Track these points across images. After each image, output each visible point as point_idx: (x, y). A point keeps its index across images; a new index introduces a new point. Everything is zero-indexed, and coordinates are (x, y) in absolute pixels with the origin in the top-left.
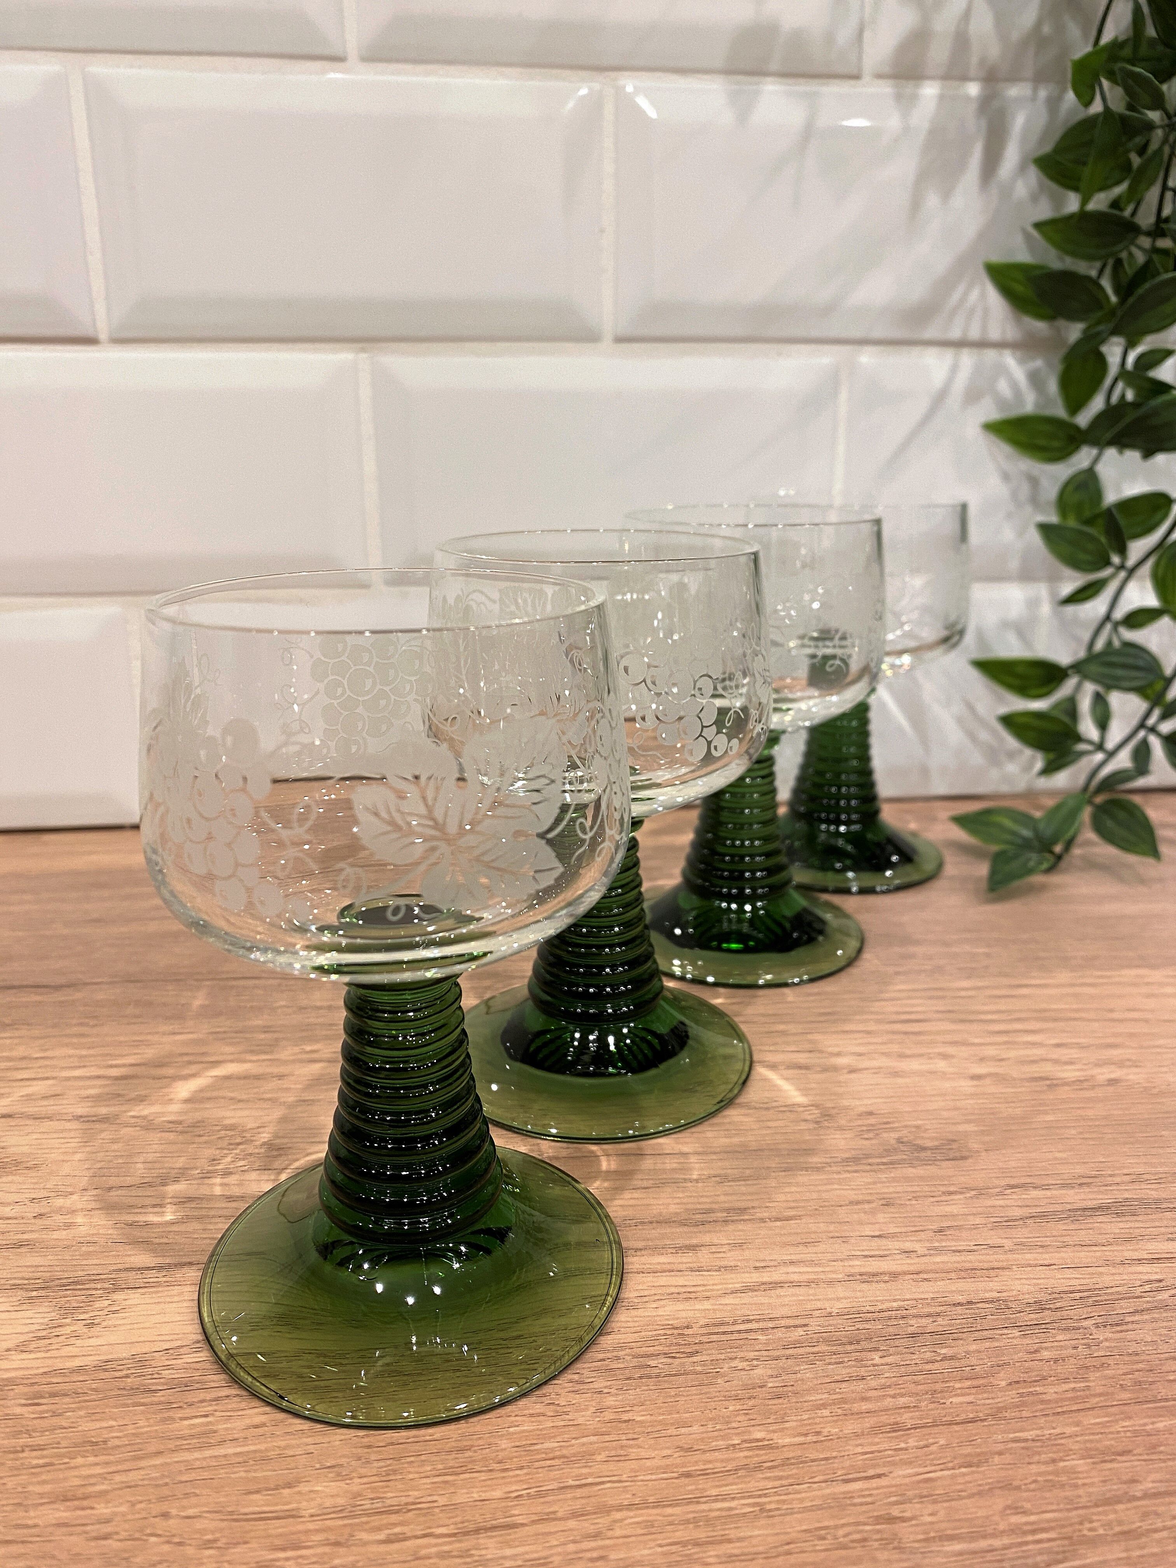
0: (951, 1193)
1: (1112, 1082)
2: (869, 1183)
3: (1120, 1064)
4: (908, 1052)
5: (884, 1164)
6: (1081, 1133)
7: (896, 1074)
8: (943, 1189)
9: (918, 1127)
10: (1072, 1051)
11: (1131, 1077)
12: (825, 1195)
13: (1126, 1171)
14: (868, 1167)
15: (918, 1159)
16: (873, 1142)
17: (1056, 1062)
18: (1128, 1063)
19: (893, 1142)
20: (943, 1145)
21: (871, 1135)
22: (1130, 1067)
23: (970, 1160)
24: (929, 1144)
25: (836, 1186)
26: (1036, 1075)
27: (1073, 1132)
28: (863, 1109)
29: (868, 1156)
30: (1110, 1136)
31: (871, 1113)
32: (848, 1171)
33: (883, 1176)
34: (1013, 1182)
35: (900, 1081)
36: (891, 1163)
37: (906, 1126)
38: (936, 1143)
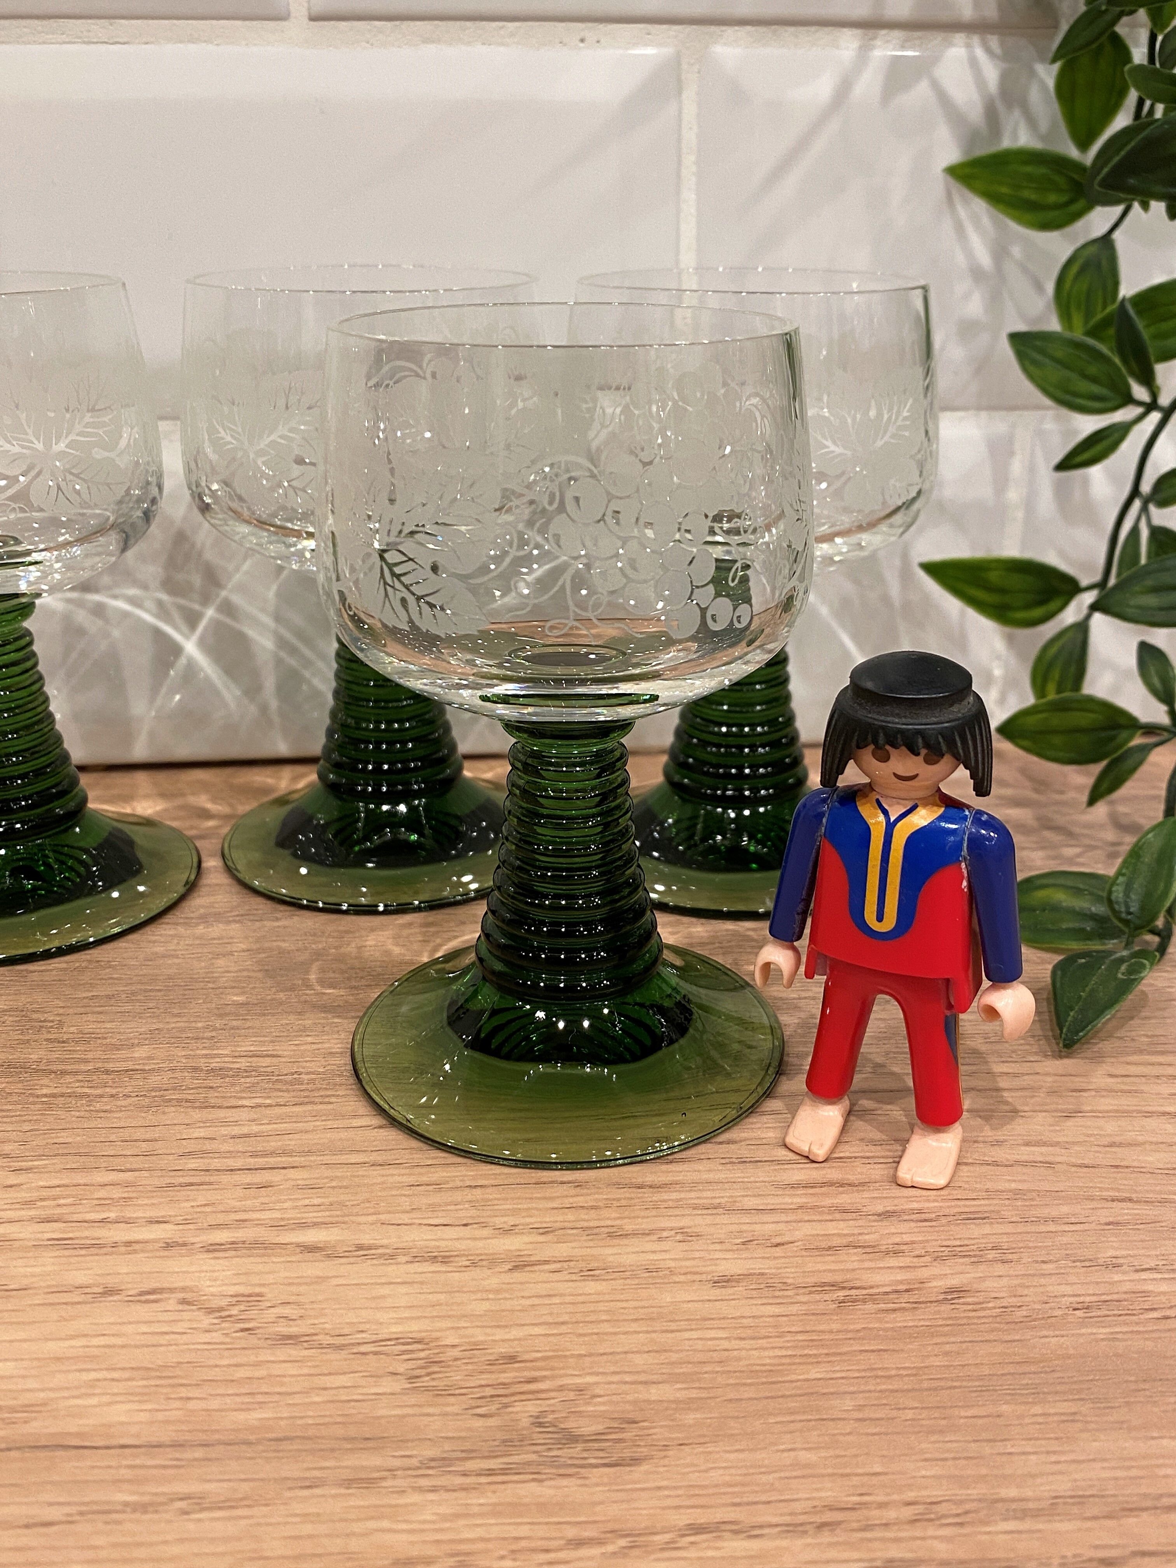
0: (579, 1543)
1: (954, 1294)
2: (445, 1518)
3: (977, 1258)
4: (629, 1227)
5: (491, 1472)
6: (860, 1408)
7: (589, 1273)
8: (571, 1532)
9: (580, 1390)
10: (903, 1227)
11: (988, 1284)
12: (354, 1545)
13: (911, 1495)
14: (459, 1480)
15: (553, 1462)
16: (492, 1422)
17: (870, 1249)
18: (991, 1255)
19: (525, 1422)
20: (611, 1430)
21: (493, 1408)
22: (995, 1261)
23: (644, 1467)
24: (588, 1428)
25: (385, 1524)
26: (828, 1278)
27: (848, 1403)
28: (503, 1349)
29: (469, 1454)
30: (910, 1414)
31: (512, 1359)
32: (421, 1490)
33: (475, 1500)
34: (702, 1517)
35: (592, 1287)
36: (504, 1471)
37: (561, 1389)
38: (600, 1428)
